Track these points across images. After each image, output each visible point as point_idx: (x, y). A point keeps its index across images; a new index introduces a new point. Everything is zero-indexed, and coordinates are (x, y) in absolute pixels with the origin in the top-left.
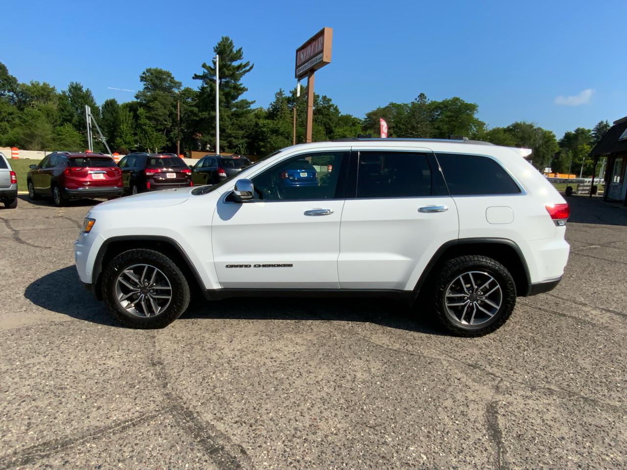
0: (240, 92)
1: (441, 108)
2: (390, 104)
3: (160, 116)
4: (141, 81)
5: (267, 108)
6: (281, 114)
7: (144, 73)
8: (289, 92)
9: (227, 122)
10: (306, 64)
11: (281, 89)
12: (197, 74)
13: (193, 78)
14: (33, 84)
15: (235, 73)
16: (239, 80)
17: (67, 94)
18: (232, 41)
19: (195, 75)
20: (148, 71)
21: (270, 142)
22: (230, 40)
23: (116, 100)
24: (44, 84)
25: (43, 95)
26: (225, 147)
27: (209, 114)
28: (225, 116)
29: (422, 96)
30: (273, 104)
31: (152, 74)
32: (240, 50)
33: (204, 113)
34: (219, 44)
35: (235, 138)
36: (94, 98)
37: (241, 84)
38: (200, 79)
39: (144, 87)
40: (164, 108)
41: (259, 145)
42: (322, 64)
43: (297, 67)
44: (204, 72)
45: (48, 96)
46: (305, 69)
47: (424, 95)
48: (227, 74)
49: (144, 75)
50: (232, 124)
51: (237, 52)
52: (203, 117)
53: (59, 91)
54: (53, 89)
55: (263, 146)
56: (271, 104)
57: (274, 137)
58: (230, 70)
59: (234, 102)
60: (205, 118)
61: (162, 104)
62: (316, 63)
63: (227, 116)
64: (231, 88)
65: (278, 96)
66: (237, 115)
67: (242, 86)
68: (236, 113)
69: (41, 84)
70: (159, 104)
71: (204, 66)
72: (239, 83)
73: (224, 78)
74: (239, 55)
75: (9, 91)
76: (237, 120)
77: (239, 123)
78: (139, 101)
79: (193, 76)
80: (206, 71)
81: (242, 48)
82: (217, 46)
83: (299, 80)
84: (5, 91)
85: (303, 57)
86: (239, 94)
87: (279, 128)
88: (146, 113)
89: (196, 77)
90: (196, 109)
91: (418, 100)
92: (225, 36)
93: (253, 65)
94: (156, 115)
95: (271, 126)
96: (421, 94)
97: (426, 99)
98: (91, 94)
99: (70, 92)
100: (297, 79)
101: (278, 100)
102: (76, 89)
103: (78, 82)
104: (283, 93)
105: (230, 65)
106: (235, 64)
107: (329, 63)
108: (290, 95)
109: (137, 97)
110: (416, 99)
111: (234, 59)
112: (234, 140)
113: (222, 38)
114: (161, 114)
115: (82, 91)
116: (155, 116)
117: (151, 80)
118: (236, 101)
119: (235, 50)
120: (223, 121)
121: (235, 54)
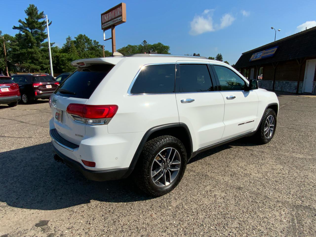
0: (45, 37)
1: (153, 48)
2: (128, 46)
5: (62, 47)
6: (72, 50)
8: (74, 38)
9: (39, 55)
10: (110, 22)
11: (69, 36)
12: (16, 26)
13: (13, 28)
15: (41, 26)
16: (44, 30)
19: (14, 27)
21: (68, 66)
22: (35, 6)
26: (39, 69)
27: (27, 50)
28: (38, 51)
29: (145, 41)
30: (65, 44)
32: (43, 12)
33: (23, 50)
34: (29, 9)
35: (45, 64)
37: (46, 33)
38: (17, 29)
41: (60, 68)
42: (121, 22)
43: (102, 24)
44: (20, 25)
46: (109, 25)
47: (146, 41)
48: (36, 27)
50: (43, 56)
52: (23, 52)
55: (63, 68)
56: (64, 44)
57: (70, 63)
58: (37, 24)
59: (41, 43)
62: (117, 22)
63: (39, 51)
64: (39, 35)
65: (68, 40)
66: (45, 50)
68: (44, 49)
71: (20, 21)
72: (44, 32)
73: (34, 29)
74: (41, 16)
76: (45, 54)
77: (46, 55)
79: (13, 27)
80: (22, 25)
82: (27, 10)
83: (104, 31)
85: (106, 18)
86: (44, 39)
87: (72, 58)
89: (15, 28)
90: (18, 48)
91: (143, 44)
92: (31, 4)
93: (51, 22)
95: (67, 57)
96: (144, 41)
97: (147, 43)
100: (103, 30)
101: (68, 42)
104: (71, 38)
105: (37, 22)
106: (41, 21)
107: (125, 22)
108: (75, 39)
110: (142, 43)
111: (39, 18)
112: (44, 65)
113: (30, 5)
118: (43, 42)
119: (39, 13)
120: (37, 54)
121: (39, 15)
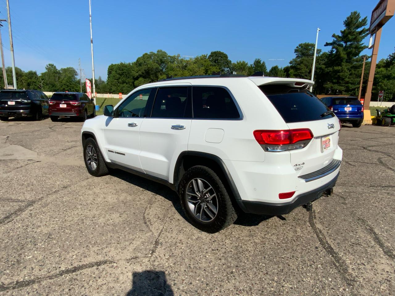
0: (360, 50)
3: (303, 73)
4: (295, 53)
7: (297, 47)
9: (346, 73)
10: (376, 21)
12: (328, 42)
13: (325, 45)
14: (238, 63)
15: (357, 36)
16: (362, 41)
17: (253, 66)
18: (359, 13)
20: (300, 46)
22: (358, 13)
23: (278, 66)
24: (243, 62)
25: (241, 68)
26: (343, 90)
27: (333, 69)
31: (302, 47)
32: (365, 18)
33: (329, 68)
34: (348, 18)
35: (351, 84)
36: (266, 66)
37: (362, 44)
38: (330, 45)
39: (296, 56)
40: (307, 68)
45: (244, 68)
46: (375, 25)
48: (350, 39)
49: (297, 49)
50: (351, 74)
51: (362, 21)
52: (328, 71)
53: (249, 65)
54: (247, 64)
56: (390, 55)
57: (385, 81)
58: (354, 35)
59: (355, 58)
60: (330, 71)
61: (305, 65)
63: (347, 69)
64: (353, 48)
67: (363, 46)
69: (242, 62)
70: (303, 65)
71: (334, 36)
72: (361, 44)
73: (349, 42)
75: (227, 68)
76: (355, 71)
77: (356, 72)
78: (292, 65)
79: (325, 44)
80: (335, 39)
81: (367, 17)
82: (346, 20)
84: (225, 68)
85: (376, 16)
86: (360, 52)
88: (294, 72)
89: (327, 44)
90: (324, 67)
92: (353, 11)
94: (300, 72)
98: (265, 64)
99: (254, 65)
102: (257, 62)
103: (259, 59)
105: (355, 31)
106: (359, 30)
109: (290, 63)
111: (358, 27)
113: (351, 13)
114: (304, 72)
115: (260, 63)
116: (299, 74)
117: (301, 51)
118: (357, 57)
119: (360, 20)
120: (343, 72)
